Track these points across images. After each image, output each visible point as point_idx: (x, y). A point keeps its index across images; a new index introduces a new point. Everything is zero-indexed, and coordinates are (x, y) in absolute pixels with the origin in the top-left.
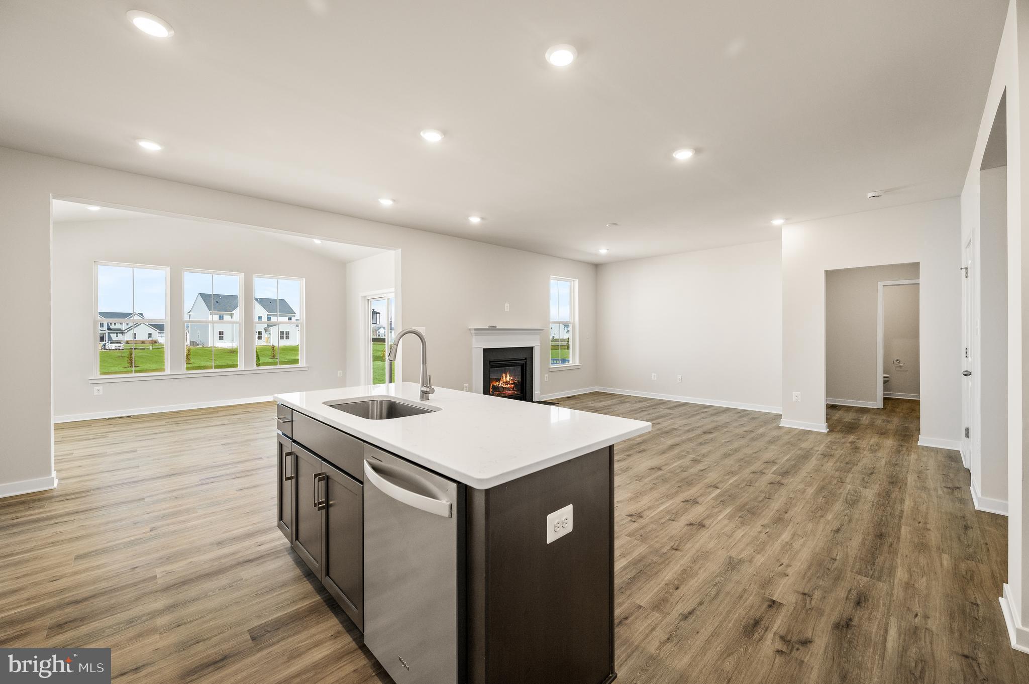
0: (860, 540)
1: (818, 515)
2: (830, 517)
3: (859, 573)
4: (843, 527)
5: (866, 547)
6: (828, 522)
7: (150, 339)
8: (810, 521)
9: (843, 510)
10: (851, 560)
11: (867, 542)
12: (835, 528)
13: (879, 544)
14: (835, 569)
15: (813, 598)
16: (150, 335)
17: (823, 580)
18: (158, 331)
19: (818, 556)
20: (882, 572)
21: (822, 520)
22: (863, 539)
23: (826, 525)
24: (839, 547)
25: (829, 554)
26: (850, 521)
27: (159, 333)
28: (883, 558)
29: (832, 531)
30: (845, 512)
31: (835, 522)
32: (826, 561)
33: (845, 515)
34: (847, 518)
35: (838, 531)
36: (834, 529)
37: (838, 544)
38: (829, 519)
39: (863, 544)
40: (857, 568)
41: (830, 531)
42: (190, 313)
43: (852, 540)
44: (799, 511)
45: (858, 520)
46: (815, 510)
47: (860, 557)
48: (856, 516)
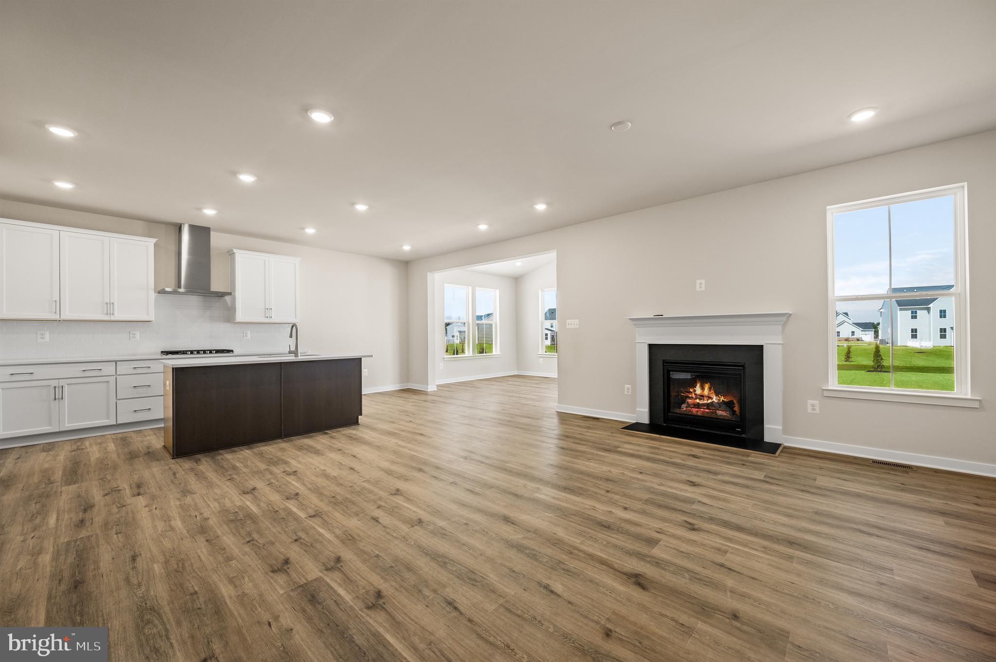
0: (101, 564)
1: (173, 562)
2: (157, 568)
3: (89, 537)
4: (131, 566)
5: (91, 562)
6: (153, 560)
7: (853, 337)
8: (174, 549)
9: (147, 590)
10: (102, 541)
11: (92, 567)
12: (139, 559)
13: (77, 573)
14: (112, 528)
15: (117, 508)
16: (853, 333)
17: (117, 518)
18: (861, 329)
19: (133, 527)
20: (66, 550)
21: (161, 559)
22: (98, 568)
23: (152, 555)
24: (120, 545)
25: (126, 535)
26: (127, 580)
27: (862, 331)
28: (68, 562)
29: (141, 554)
30: (143, 588)
31: (145, 566)
32: (123, 529)
33: (139, 585)
34: (135, 582)
35: (134, 558)
36: (140, 557)
37: (124, 546)
38: (155, 566)
39: (96, 562)
40: (93, 539)
41: (142, 553)
42: (881, 310)
43: (110, 559)
44: (199, 551)
45: (118, 589)
46: (183, 564)
47: (94, 549)
48: (123, 593)
